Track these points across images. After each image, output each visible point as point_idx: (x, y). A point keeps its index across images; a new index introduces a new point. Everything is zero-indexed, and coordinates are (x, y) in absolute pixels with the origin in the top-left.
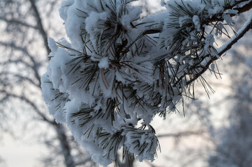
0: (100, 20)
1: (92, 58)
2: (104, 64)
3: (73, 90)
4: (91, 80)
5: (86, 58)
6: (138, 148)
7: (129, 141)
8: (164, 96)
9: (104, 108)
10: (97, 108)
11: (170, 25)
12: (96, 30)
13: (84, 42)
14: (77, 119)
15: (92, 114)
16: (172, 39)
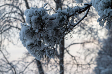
0: (35, 18)
1: (33, 29)
2: (37, 31)
3: (28, 38)
4: (33, 35)
5: (32, 29)
6: (49, 55)
7: (47, 53)
8: (57, 39)
9: (38, 44)
10: (35, 44)
11: (58, 18)
12: (34, 21)
13: (31, 24)
14: (29, 47)
15: (34, 45)
16: (58, 22)
